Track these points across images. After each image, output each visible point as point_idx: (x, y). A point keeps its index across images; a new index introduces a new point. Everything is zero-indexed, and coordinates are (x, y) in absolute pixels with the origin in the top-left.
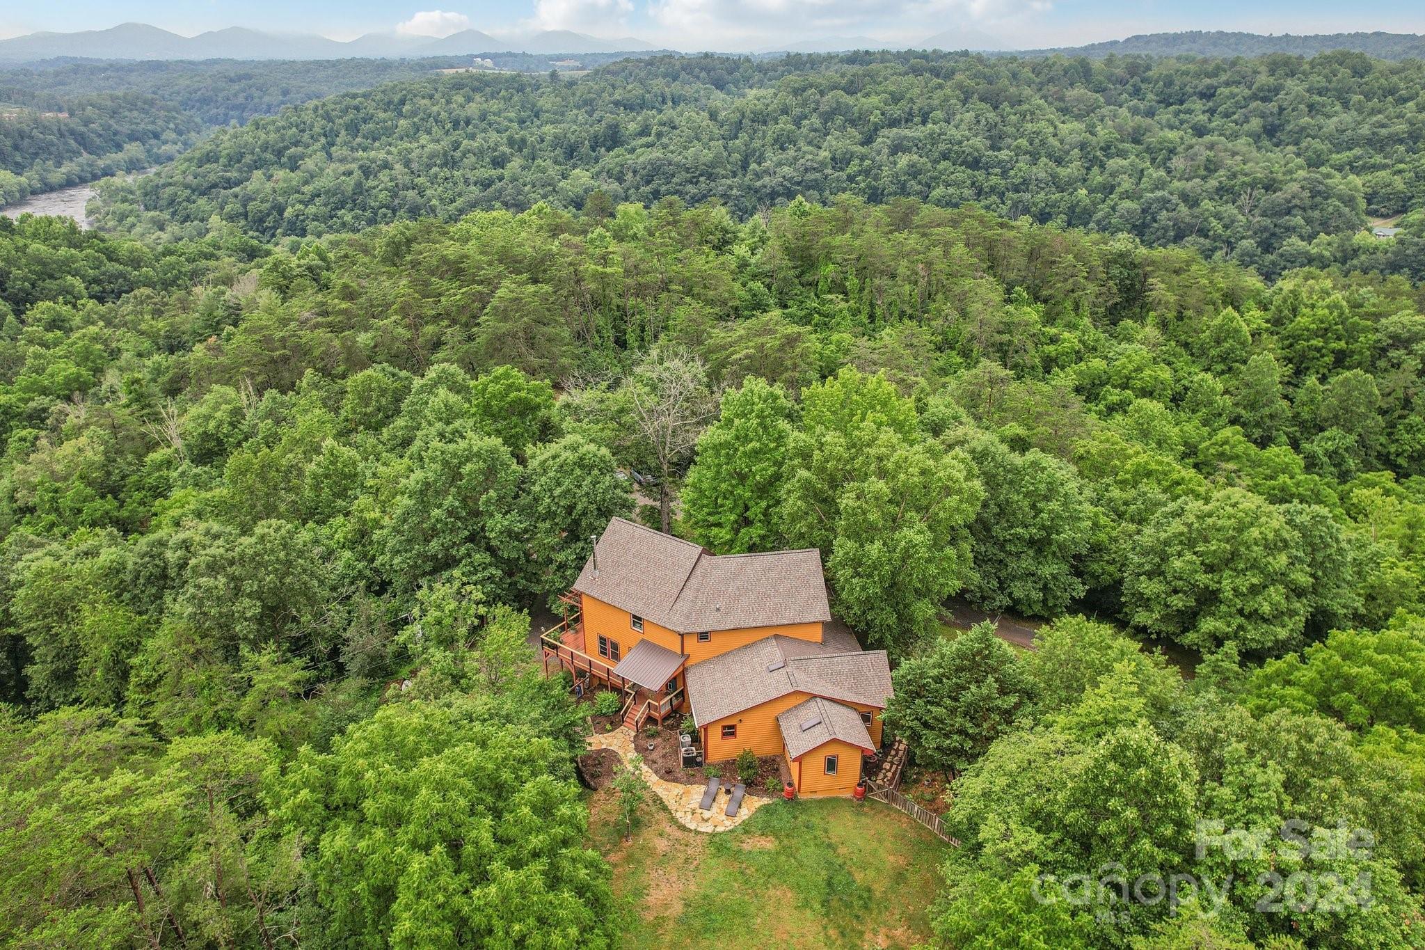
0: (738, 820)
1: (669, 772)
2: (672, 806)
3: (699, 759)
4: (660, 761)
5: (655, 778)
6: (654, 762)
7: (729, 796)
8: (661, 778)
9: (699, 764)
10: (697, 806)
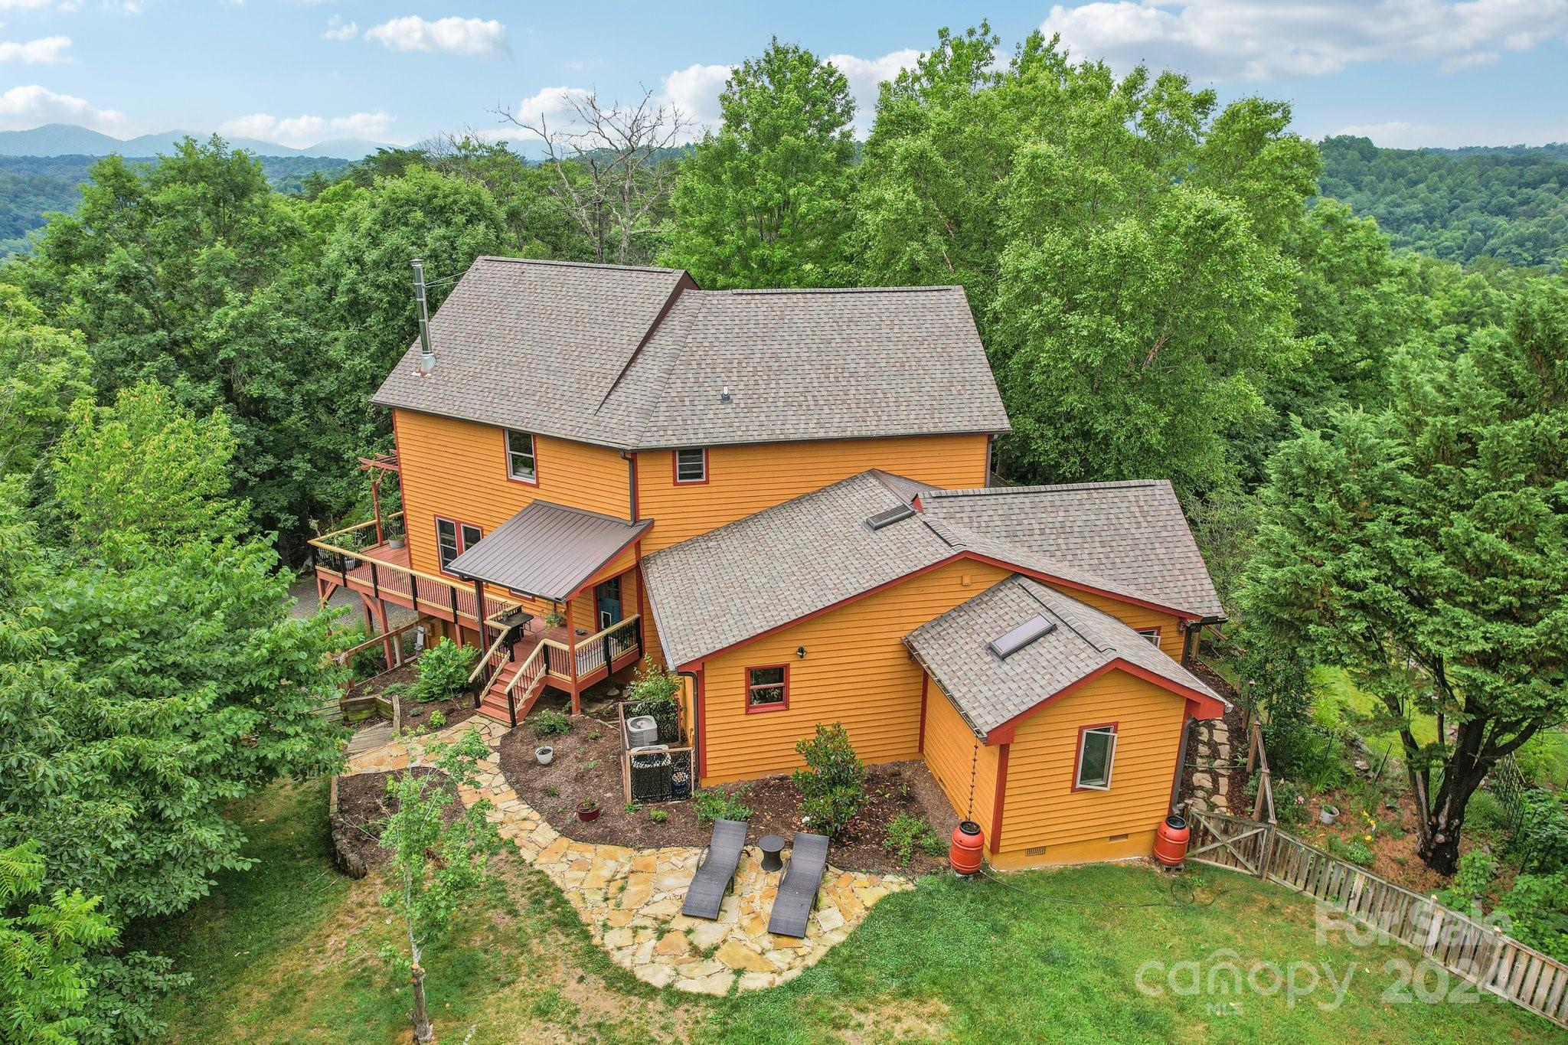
0: (813, 950)
1: (590, 815)
2: (592, 915)
3: (679, 778)
4: (566, 791)
5: (546, 834)
6: (551, 793)
7: (775, 877)
8: (567, 833)
9: (681, 791)
10: (674, 908)
